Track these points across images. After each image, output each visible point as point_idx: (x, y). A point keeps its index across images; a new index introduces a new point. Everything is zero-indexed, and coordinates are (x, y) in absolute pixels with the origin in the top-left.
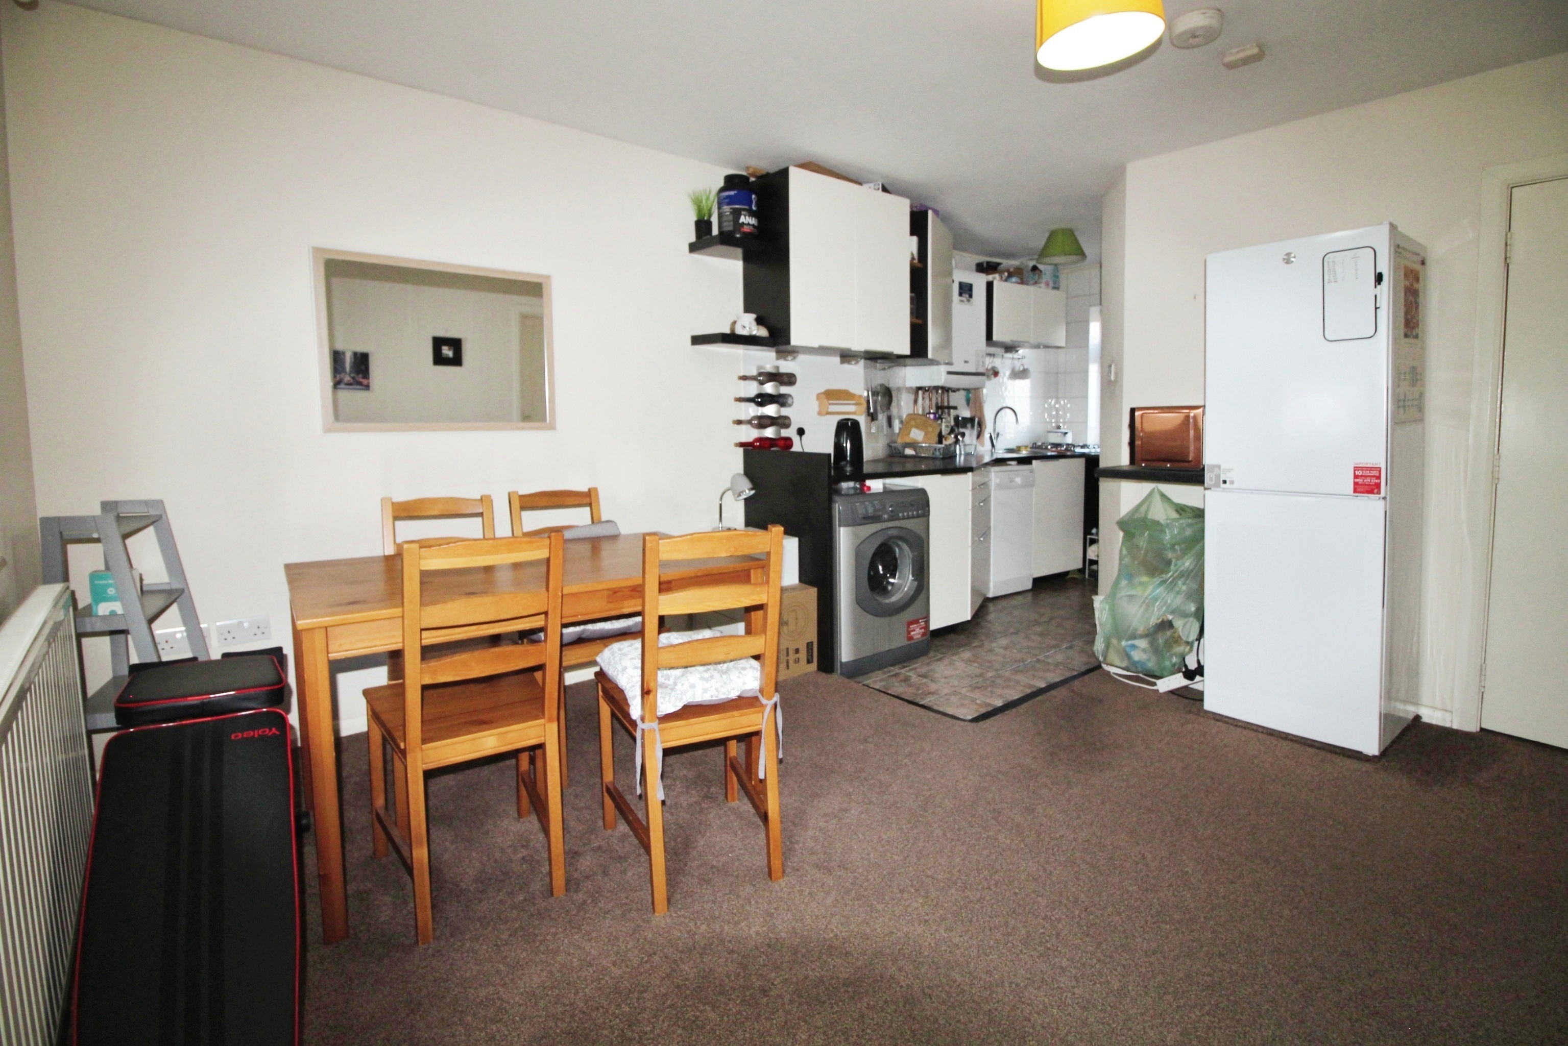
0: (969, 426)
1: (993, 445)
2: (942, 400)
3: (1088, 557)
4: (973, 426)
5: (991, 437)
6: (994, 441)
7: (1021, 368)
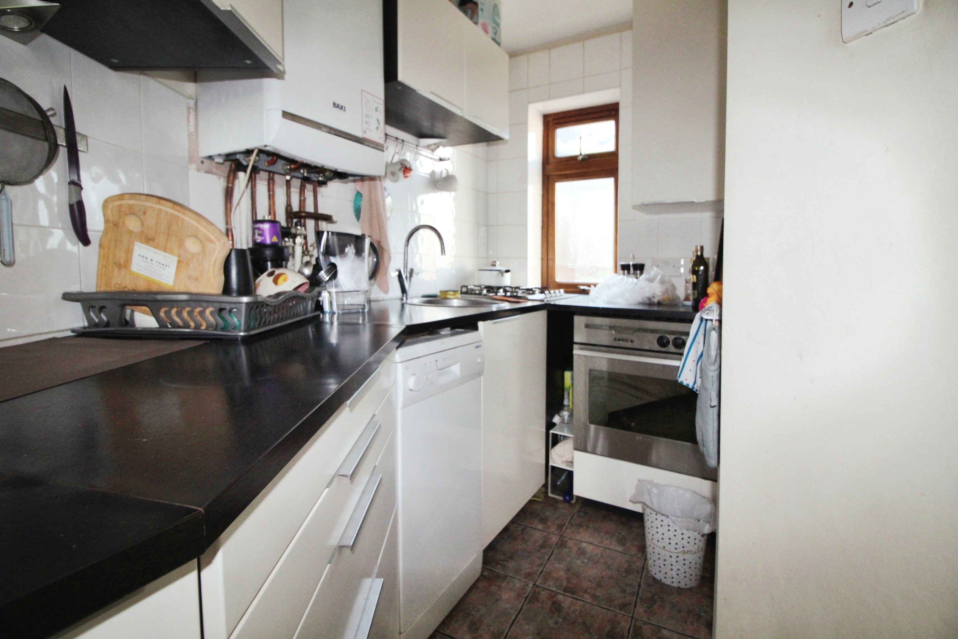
0: (350, 250)
1: (404, 291)
2: (302, 202)
3: (551, 464)
4: (359, 252)
5: (400, 276)
6: (406, 284)
7: (444, 175)
